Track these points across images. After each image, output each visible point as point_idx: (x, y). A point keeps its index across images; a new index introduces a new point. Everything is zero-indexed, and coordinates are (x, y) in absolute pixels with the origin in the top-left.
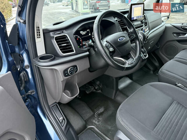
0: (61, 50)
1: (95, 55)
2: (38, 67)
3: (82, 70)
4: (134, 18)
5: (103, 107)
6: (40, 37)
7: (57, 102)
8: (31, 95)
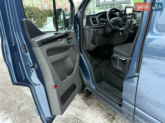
0: (93, 23)
3: (100, 33)
4: (127, 14)
6: (85, 19)
7: (87, 49)
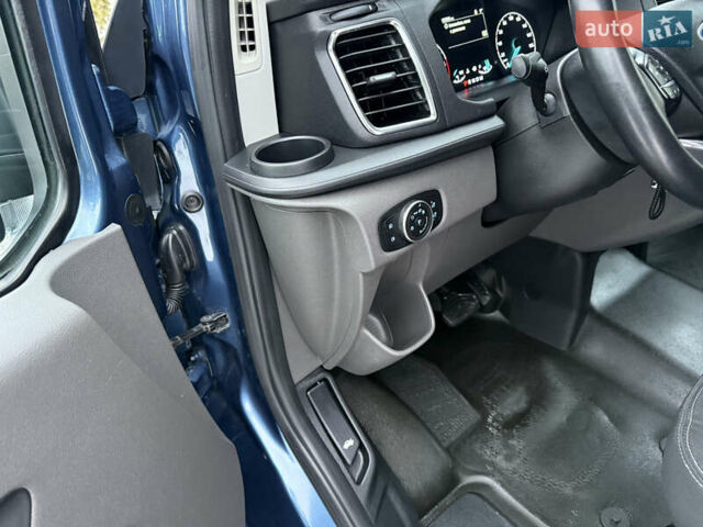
0: (364, 106)
1: (536, 131)
2: (247, 200)
3: (459, 216)
5: (521, 389)
6: (252, 48)
7: (329, 366)
8: (212, 336)
